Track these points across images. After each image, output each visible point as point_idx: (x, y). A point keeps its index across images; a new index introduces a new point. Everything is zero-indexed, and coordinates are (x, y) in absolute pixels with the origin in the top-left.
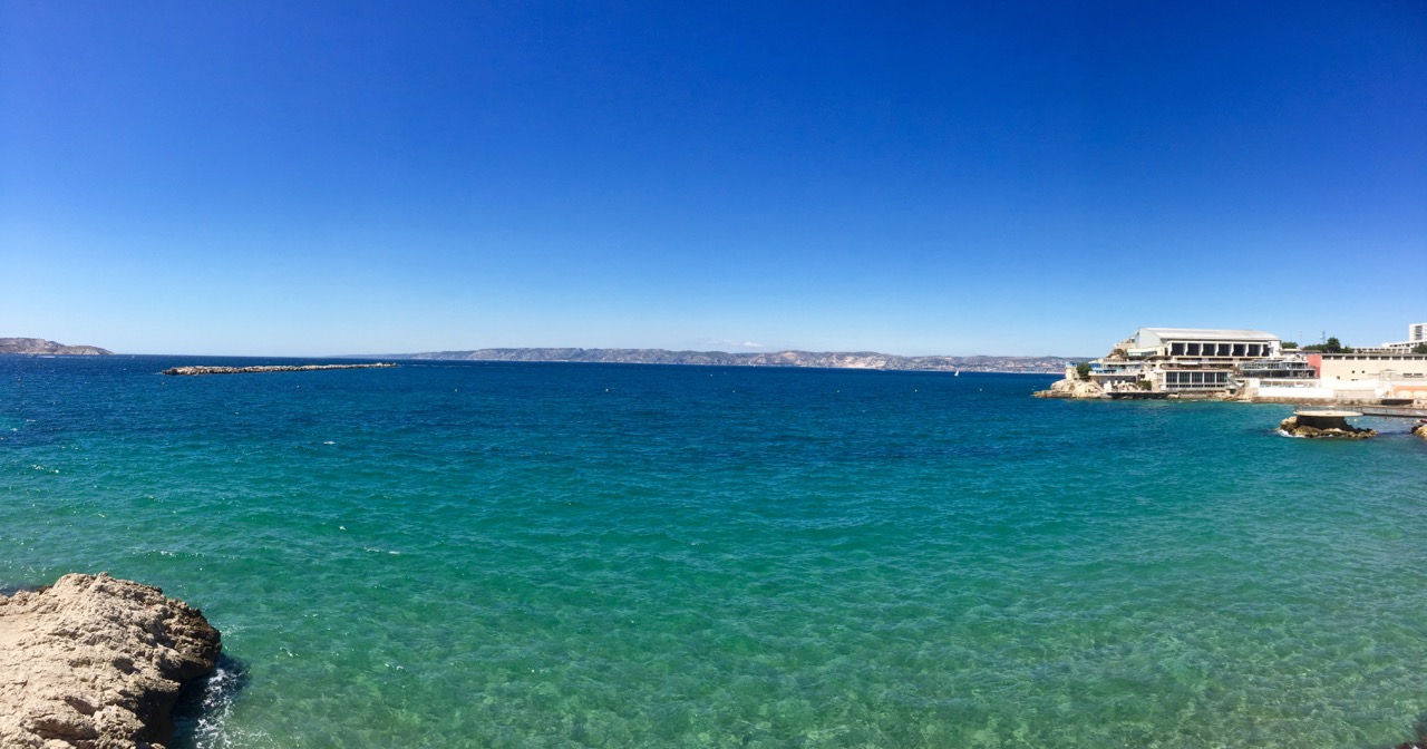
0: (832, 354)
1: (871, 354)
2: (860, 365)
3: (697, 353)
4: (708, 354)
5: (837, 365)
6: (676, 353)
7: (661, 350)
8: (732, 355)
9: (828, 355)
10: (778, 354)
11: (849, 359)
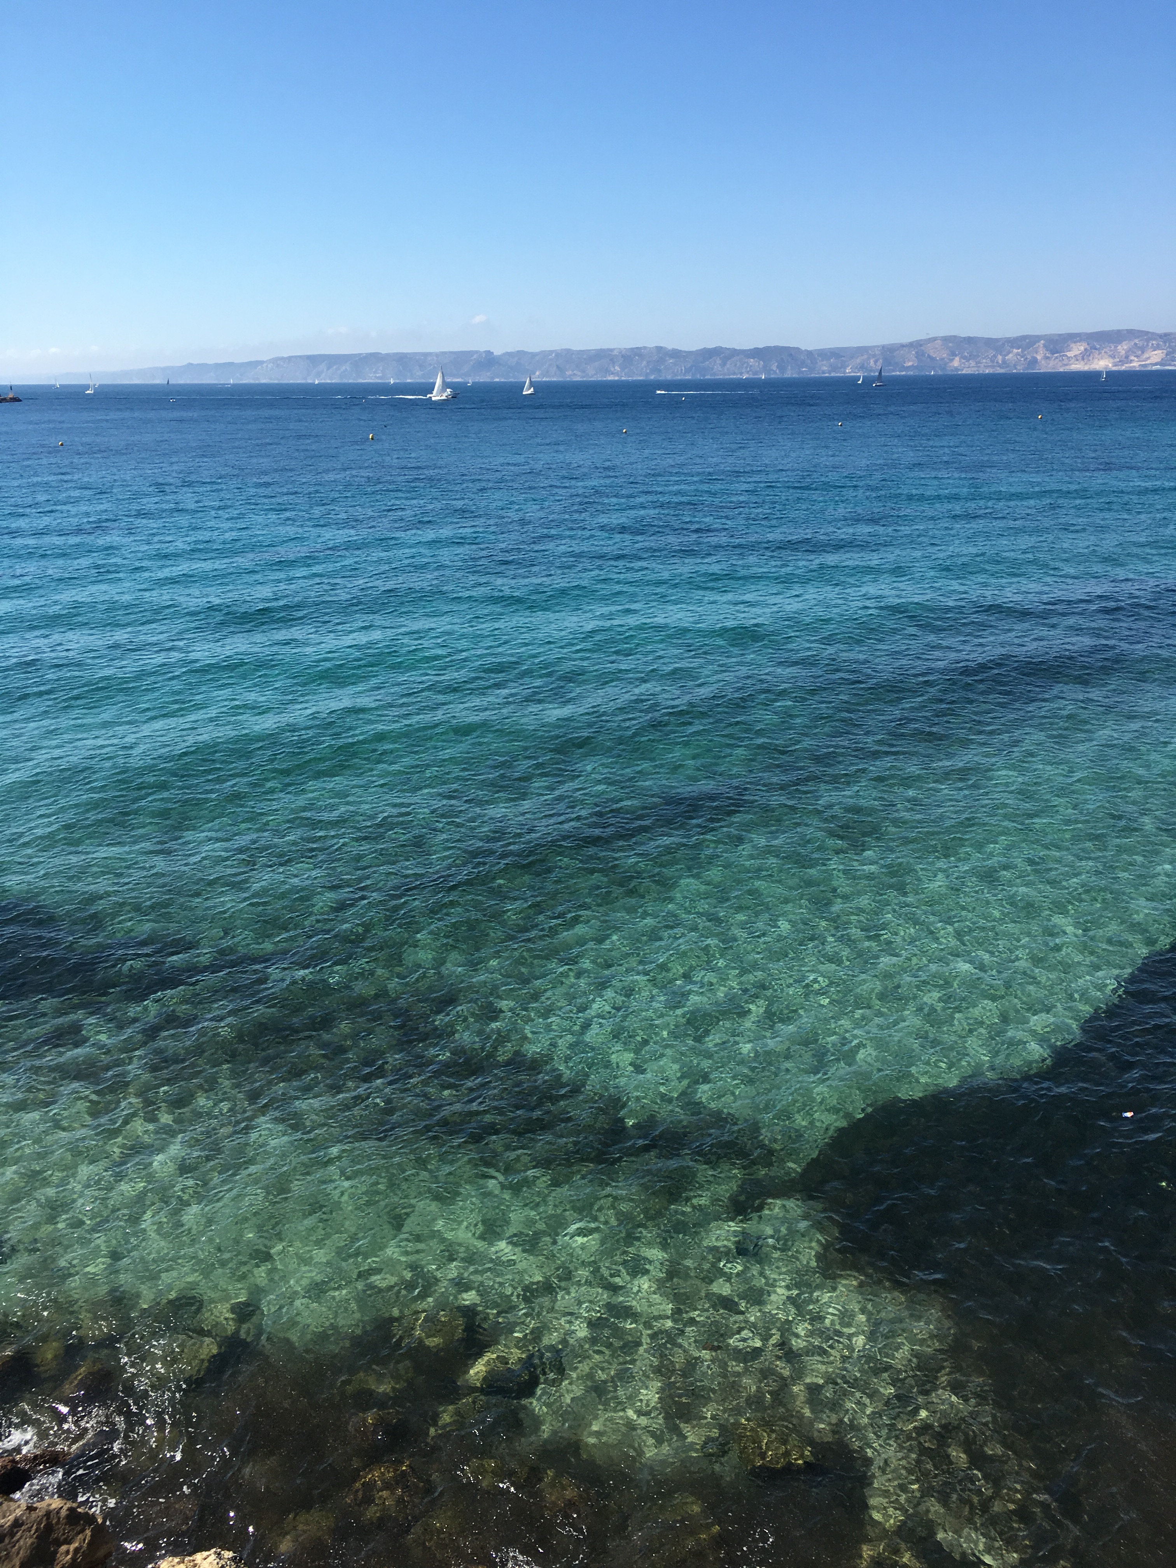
0: (1037, 339)
1: (1131, 334)
2: (1102, 364)
3: (735, 353)
4: (757, 353)
5: (1048, 365)
6: (690, 353)
7: (659, 349)
8: (810, 353)
9: (1026, 342)
10: (911, 345)
11: (1078, 349)
